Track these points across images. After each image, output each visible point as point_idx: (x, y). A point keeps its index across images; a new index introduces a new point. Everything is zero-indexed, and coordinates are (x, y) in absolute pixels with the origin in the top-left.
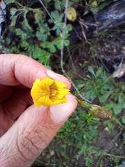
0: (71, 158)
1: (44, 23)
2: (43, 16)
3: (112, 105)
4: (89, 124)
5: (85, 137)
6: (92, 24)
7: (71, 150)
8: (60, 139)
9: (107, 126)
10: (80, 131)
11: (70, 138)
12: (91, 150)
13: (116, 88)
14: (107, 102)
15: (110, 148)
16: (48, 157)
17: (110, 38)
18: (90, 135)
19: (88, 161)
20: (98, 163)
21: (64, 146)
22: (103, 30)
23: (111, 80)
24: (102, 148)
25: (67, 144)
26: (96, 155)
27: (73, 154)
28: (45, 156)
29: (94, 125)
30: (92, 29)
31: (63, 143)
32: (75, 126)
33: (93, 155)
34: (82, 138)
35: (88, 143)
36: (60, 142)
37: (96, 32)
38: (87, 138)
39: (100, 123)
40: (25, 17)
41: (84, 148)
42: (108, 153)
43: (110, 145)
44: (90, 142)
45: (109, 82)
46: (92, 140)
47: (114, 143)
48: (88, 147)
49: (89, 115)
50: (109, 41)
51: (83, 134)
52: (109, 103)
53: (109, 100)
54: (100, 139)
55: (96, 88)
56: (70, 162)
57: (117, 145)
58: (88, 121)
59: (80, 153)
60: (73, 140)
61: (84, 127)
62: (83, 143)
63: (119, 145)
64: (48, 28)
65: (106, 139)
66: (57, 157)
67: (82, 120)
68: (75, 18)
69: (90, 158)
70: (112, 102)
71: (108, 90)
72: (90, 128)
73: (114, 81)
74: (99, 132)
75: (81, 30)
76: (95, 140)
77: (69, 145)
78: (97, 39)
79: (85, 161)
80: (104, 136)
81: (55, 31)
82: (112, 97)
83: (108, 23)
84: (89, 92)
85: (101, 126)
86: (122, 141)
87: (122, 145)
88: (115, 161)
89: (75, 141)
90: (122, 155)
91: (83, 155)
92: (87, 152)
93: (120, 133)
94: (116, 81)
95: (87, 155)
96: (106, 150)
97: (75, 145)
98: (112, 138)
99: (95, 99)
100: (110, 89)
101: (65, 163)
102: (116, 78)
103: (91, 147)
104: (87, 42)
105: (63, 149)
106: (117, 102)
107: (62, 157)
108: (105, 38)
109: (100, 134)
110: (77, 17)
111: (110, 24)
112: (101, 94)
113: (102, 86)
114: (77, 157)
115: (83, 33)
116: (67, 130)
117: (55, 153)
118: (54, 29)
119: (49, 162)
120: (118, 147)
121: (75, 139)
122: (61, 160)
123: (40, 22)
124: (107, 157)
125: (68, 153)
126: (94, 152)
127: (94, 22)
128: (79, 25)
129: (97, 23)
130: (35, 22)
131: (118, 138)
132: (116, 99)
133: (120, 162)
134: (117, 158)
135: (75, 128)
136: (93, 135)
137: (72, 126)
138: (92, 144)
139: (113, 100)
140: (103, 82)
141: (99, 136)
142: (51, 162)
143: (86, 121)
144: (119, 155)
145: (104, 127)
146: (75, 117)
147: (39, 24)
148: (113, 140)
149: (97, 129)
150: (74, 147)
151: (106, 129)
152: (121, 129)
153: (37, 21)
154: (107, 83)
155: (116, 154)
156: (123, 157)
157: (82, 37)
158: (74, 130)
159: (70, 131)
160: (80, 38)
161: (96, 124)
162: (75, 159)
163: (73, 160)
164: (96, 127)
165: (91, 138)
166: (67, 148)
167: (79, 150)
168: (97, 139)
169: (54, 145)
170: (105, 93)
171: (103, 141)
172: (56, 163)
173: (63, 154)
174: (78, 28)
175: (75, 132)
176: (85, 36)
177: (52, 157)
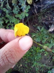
0: (29, 67)
1: (17, 5)
2: (16, 1)
3: (48, 44)
4: (37, 53)
5: (35, 58)
6: (39, 6)
7: (29, 64)
8: (25, 59)
9: (45, 53)
10: (33, 56)
11: (29, 59)
13: (50, 36)
14: (46, 43)
15: (47, 63)
16: (19, 67)
17: (48, 13)
18: (38, 57)
19: (37, 69)
20: (41, 70)
21: (26, 62)
22: (45, 9)
23: (47, 33)
24: (43, 63)
25: (28, 62)
26: (40, 66)
27: (30, 66)
28: (18, 67)
29: (39, 53)
30: (39, 8)
31: (26, 61)
32: (31, 53)
33: (39, 66)
34: (34, 59)
35: (37, 61)
36: (25, 60)
37: (41, 10)
38: (37, 59)
39: (42, 52)
40: (7, 2)
41: (35, 63)
42: (46, 65)
43: (47, 62)
44: (38, 61)
45: (47, 34)
46: (39, 60)
47: (48, 61)
48: (37, 63)
49: (38, 48)
50: (47, 14)
51: (35, 57)
52: (47, 43)
53: (47, 42)
54: (42, 59)
55: (41, 36)
56: (29, 69)
57: (49, 62)
58: (37, 52)
59: (33, 66)
60: (30, 60)
61: (35, 54)
62: (35, 61)
63: (51, 62)
64: (19, 8)
66: (23, 67)
67: (34, 51)
69: (38, 67)
70: (48, 43)
71: (46, 37)
72: (38, 54)
73: (49, 33)
74: (42, 56)
75: (34, 9)
77: (29, 62)
78: (42, 13)
79: (35, 69)
80: (44, 58)
81: (22, 9)
82: (48, 41)
83: (47, 6)
84: (38, 38)
85: (43, 53)
86: (52, 60)
87: (52, 62)
88: (49, 69)
89: (31, 60)
90: (52, 66)
91: (35, 66)
92: (37, 65)
93: (51, 57)
94: (50, 33)
97: (31, 62)
99: (40, 41)
100: (47, 37)
101: (27, 70)
102: (50, 32)
103: (38, 63)
104: (37, 14)
105: (26, 63)
106: (50, 43)
107: (26, 67)
109: (42, 57)
110: (33, 2)
111: (48, 6)
112: (43, 39)
113: (44, 35)
115: (35, 10)
116: (28, 55)
117: (23, 65)
119: (20, 69)
120: (50, 63)
121: (31, 59)
122: (25, 68)
123: (15, 5)
124: (45, 67)
125: (28, 65)
126: (39, 65)
127: (40, 5)
128: (33, 6)
129: (42, 5)
130: (12, 5)
131: (50, 59)
132: (50, 41)
133: (51, 69)
134: (49, 67)
135: (31, 54)
136: (39, 57)
137: (30, 54)
138: (39, 62)
139: (48, 42)
140: (44, 33)
141: (42, 58)
142: (21, 69)
143: (36, 51)
144: (50, 66)
145: (44, 54)
146: (31, 50)
147: (14, 6)
148: (48, 60)
149: (41, 55)
150: (31, 63)
151: (45, 55)
152: (52, 55)
153: (13, 4)
154: (46, 34)
156: (52, 67)
157: (35, 12)
158: (31, 55)
159: (29, 56)
160: (34, 13)
161: (40, 53)
162: (31, 68)
163: (30, 69)
164: (40, 54)
165: (38, 59)
166: (27, 63)
167: (33, 64)
168: (41, 59)
169: (22, 62)
170: (45, 39)
171: (44, 60)
172: (23, 70)
173: (26, 66)
174: (33, 8)
175: (31, 56)
176: (36, 12)
177: (21, 67)
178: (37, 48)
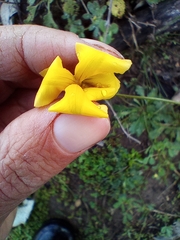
0: (103, 211)
1: (77, 18)
2: (75, 7)
3: (167, 143)
4: (131, 167)
5: (124, 184)
6: (147, 24)
7: (104, 202)
8: (90, 184)
9: (157, 172)
10: (118, 176)
11: (103, 184)
12: (132, 204)
13: (174, 119)
14: (160, 139)
15: (158, 202)
16: (72, 208)
17: (172, 46)
18: (133, 182)
19: (127, 217)
20: (140, 221)
21: (95, 195)
22: (163, 32)
23: (168, 109)
24: (148, 202)
25: (99, 193)
26: (138, 211)
27: (107, 206)
28: (68, 207)
29: (138, 169)
30: (146, 31)
31: (93, 191)
32: (111, 168)
33: (133, 209)
34: (121, 185)
35: (128, 194)
36: (90, 188)
37: (152, 36)
38: (128, 186)
39: (147, 168)
40: (48, 7)
41: (122, 200)
42: (156, 208)
43: (159, 198)
44: (131, 193)
45: (165, 111)
46: (134, 190)
47: (164, 196)
48: (128, 199)
49: (133, 155)
50: (170, 50)
51: (122, 181)
52: (162, 141)
53: (164, 136)
54: (145, 189)
55: (145, 118)
56: (102, 217)
57: (168, 199)
58: (131, 164)
59: (116, 206)
60: (107, 187)
61: (125, 171)
62: (121, 192)
63: (172, 199)
64: (83, 28)
65: (154, 190)
66: (85, 210)
67: (122, 161)
68: (122, 13)
69: (129, 213)
70: (166, 139)
71: (163, 122)
72: (133, 173)
73: (172, 109)
74: (144, 180)
75: (130, 32)
76: (138, 189)
77: (102, 194)
78: (153, 47)
79: (122, 217)
80: (150, 186)
81: (93, 31)
82: (167, 132)
83: (171, 23)
84: (135, 124)
85: (149, 171)
86: (176, 194)
87: (175, 199)
88: (164, 220)
89: (110, 189)
90: (174, 212)
91: (120, 209)
92: (127, 206)
93: (175, 183)
94: (175, 110)
95: (126, 209)
96: (153, 205)
97: (109, 194)
98: (162, 189)
99: (143, 134)
100: (166, 120)
101: (94, 218)
102: (175, 105)
103: (132, 199)
104: (137, 49)
105: (93, 198)
106: (174, 140)
107: (91, 210)
108: (165, 45)
109: (146, 183)
111: (174, 25)
112: (152, 128)
113: (155, 116)
114: (112, 211)
115: (134, 36)
116: (101, 173)
117: (82, 203)
118: (91, 28)
119: (73, 215)
120: (169, 202)
121: (111, 186)
122: (89, 213)
123: (71, 17)
124: (153, 213)
125: (99, 204)
126: (136, 206)
127: (150, 20)
128: (128, 24)
129: (155, 21)
130: (64, 17)
131: (171, 189)
132: (173, 135)
133: (171, 222)
134: (167, 217)
135: (111, 172)
136: (136, 182)
137: (107, 169)
138: (134, 196)
139: (168, 136)
140: (156, 109)
141: (144, 185)
142: (75, 215)
143: (128, 163)
144: (170, 212)
145: (153, 174)
146: (113, 157)
147: (69, 21)
148: (164, 192)
149: (143, 175)
150: (108, 198)
151: (156, 176)
152: (177, 178)
153: (66, 15)
154: (162, 112)
155: (166, 211)
156: (175, 216)
157: (131, 42)
158: (110, 174)
159: (104, 175)
160: (128, 44)
161: (141, 169)
162: (109, 214)
163: (106, 215)
164: (141, 173)
165: (132, 186)
166: (98, 198)
167: (115, 201)
168: (142, 189)
169: (81, 193)
170: (159, 127)
171: (150, 192)
172: (83, 217)
173: (93, 206)
175: (111, 177)
176: (135, 42)
177: (77, 209)
178: (131, 153)
